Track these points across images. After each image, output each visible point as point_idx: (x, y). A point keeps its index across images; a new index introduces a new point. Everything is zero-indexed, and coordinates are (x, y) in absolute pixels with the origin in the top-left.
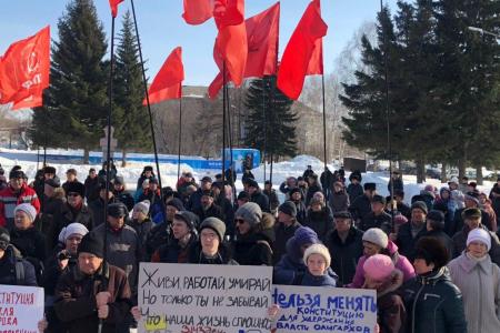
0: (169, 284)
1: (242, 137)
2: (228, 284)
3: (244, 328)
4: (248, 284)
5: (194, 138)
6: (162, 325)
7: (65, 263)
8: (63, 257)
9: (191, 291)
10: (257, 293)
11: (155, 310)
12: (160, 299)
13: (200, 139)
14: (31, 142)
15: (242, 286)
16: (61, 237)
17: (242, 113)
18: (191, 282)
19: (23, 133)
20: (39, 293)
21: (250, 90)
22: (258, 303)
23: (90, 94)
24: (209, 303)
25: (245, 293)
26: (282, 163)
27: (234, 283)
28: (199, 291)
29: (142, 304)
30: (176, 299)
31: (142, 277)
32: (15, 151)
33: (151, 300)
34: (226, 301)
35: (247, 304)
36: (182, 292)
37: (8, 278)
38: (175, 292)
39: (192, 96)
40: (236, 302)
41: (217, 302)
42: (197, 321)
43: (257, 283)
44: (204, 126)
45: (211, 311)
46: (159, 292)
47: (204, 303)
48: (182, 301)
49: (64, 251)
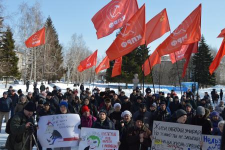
0: (163, 129)
1: (191, 77)
2: (185, 131)
3: (190, 148)
4: (192, 132)
5: (169, 78)
6: (160, 143)
7: (123, 124)
8: (122, 122)
9: (171, 132)
10: (195, 135)
11: (158, 137)
12: (160, 134)
13: (172, 78)
14: (105, 80)
15: (190, 132)
16: (122, 116)
17: (190, 67)
18: (171, 129)
19: (102, 77)
21: (193, 57)
22: (196, 139)
23: (128, 61)
24: (178, 137)
25: (191, 135)
26: (209, 88)
27: (187, 131)
28: (174, 132)
29: (154, 135)
30: (166, 135)
31: (154, 126)
32: (100, 84)
33: (157, 134)
34: (184, 137)
35: (191, 139)
36: (169, 132)
37: (107, 127)
38: (165, 132)
39: (168, 60)
40: (187, 138)
41: (180, 137)
42: (173, 143)
43: (196, 131)
44: (174, 73)
45: (178, 140)
46: (160, 131)
47: (176, 137)
48: (168, 135)
49: (122, 120)
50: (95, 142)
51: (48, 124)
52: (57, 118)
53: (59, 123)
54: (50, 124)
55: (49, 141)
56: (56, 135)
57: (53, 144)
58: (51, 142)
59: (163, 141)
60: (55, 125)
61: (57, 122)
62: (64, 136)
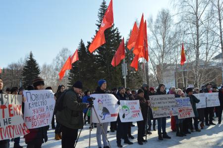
6: (157, 109)
10: (173, 100)
11: (155, 106)
15: (170, 99)
18: (161, 99)
20: (138, 101)
22: (174, 102)
27: (168, 98)
28: (163, 101)
33: (153, 104)
34: (168, 102)
35: (172, 102)
36: (160, 101)
38: (158, 101)
40: (170, 102)
41: (166, 102)
42: (164, 107)
43: (172, 98)
45: (166, 105)
46: (155, 102)
47: (164, 103)
50: (127, 110)
51: (98, 102)
52: (106, 96)
53: (107, 101)
54: (100, 102)
55: (101, 117)
56: (106, 111)
57: (104, 119)
58: (103, 118)
59: (158, 107)
60: (104, 102)
61: (105, 100)
62: (111, 113)
